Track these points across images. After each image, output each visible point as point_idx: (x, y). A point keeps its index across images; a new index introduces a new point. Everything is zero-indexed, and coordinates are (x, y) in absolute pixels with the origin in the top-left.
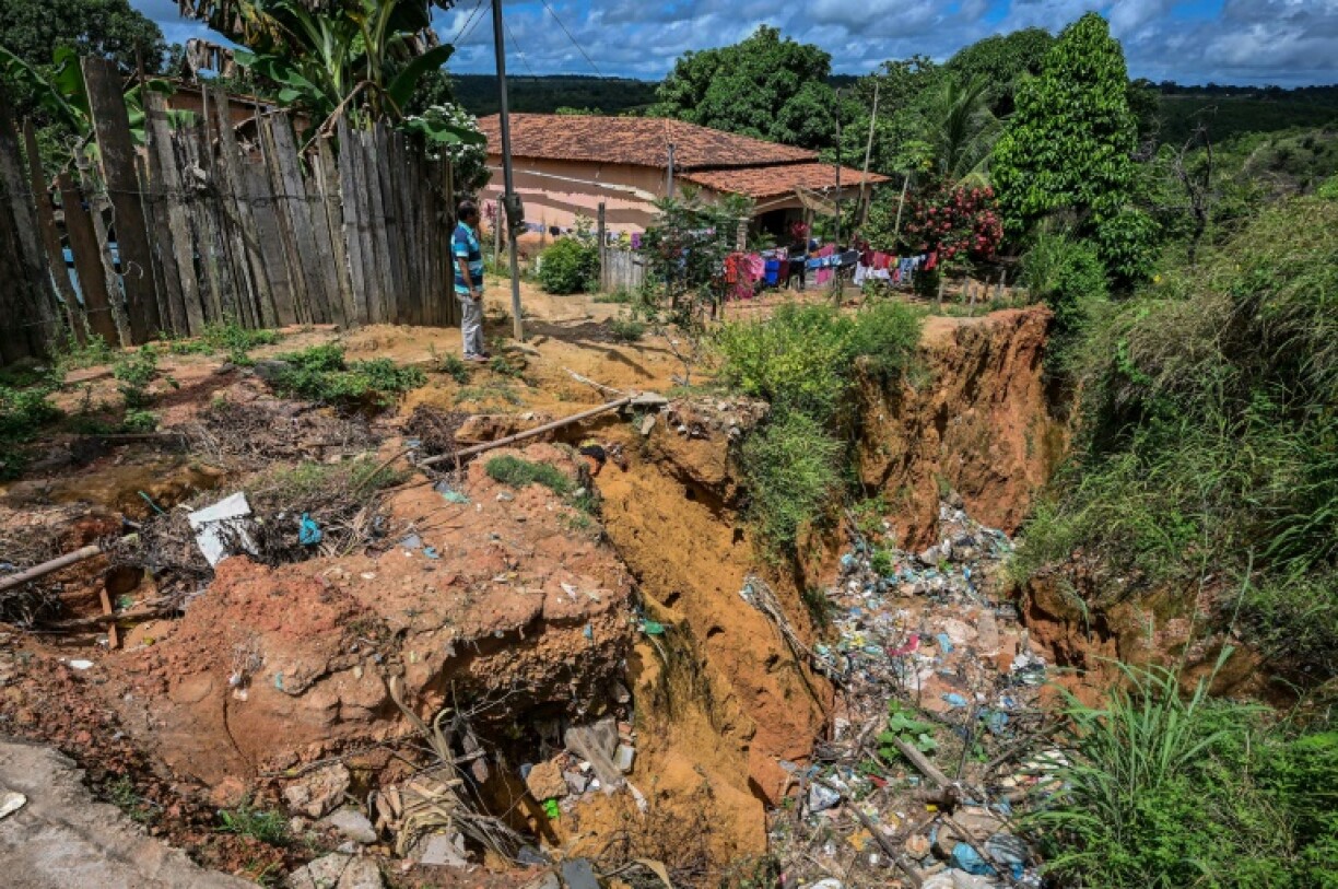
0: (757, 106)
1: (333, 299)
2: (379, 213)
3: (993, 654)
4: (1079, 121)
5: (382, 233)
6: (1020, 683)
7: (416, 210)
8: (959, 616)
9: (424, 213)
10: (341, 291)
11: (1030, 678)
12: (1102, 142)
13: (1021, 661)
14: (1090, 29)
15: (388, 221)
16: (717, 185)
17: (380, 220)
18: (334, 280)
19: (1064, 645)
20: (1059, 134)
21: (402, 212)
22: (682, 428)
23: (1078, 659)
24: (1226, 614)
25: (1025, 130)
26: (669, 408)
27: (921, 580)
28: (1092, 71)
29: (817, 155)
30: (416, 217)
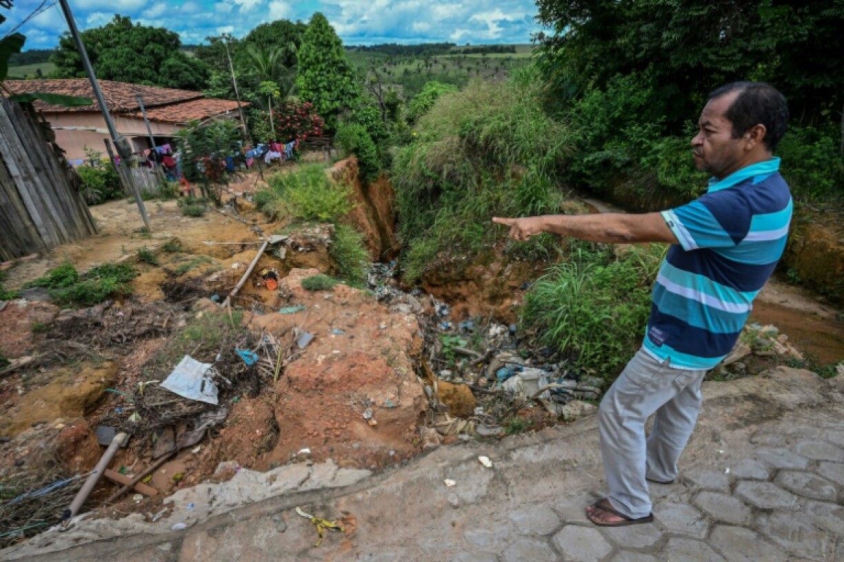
0: (142, 66)
1: (22, 236)
2: (30, 166)
3: (423, 311)
4: (332, 67)
5: (37, 179)
6: (443, 315)
7: (48, 159)
8: (400, 302)
9: (52, 160)
10: (26, 228)
11: (445, 312)
12: (344, 75)
13: (437, 308)
14: (319, 22)
15: (37, 170)
16: (160, 117)
17: (33, 171)
18: (18, 221)
19: (448, 294)
20: (324, 73)
21: (42, 162)
22: (301, 249)
23: (457, 296)
24: (510, 254)
25: (308, 72)
26: (291, 240)
27: (378, 293)
28: (329, 42)
29: (201, 94)
30: (50, 164)
